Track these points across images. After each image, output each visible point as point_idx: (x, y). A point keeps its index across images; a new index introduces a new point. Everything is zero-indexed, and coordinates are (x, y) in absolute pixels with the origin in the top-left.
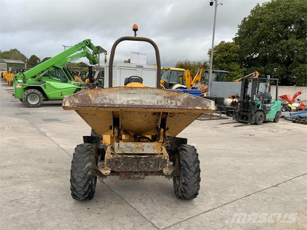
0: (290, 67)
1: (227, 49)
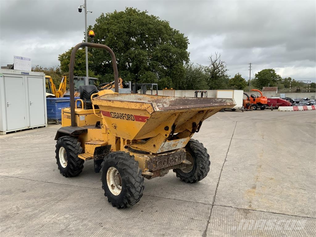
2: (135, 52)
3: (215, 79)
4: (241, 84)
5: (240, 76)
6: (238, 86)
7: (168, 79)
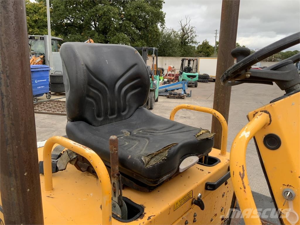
0: (108, 35)
1: (35, 10)
2: (103, 9)
3: (184, 45)
4: (208, 51)
5: (208, 43)
6: (206, 53)
7: (142, 43)
